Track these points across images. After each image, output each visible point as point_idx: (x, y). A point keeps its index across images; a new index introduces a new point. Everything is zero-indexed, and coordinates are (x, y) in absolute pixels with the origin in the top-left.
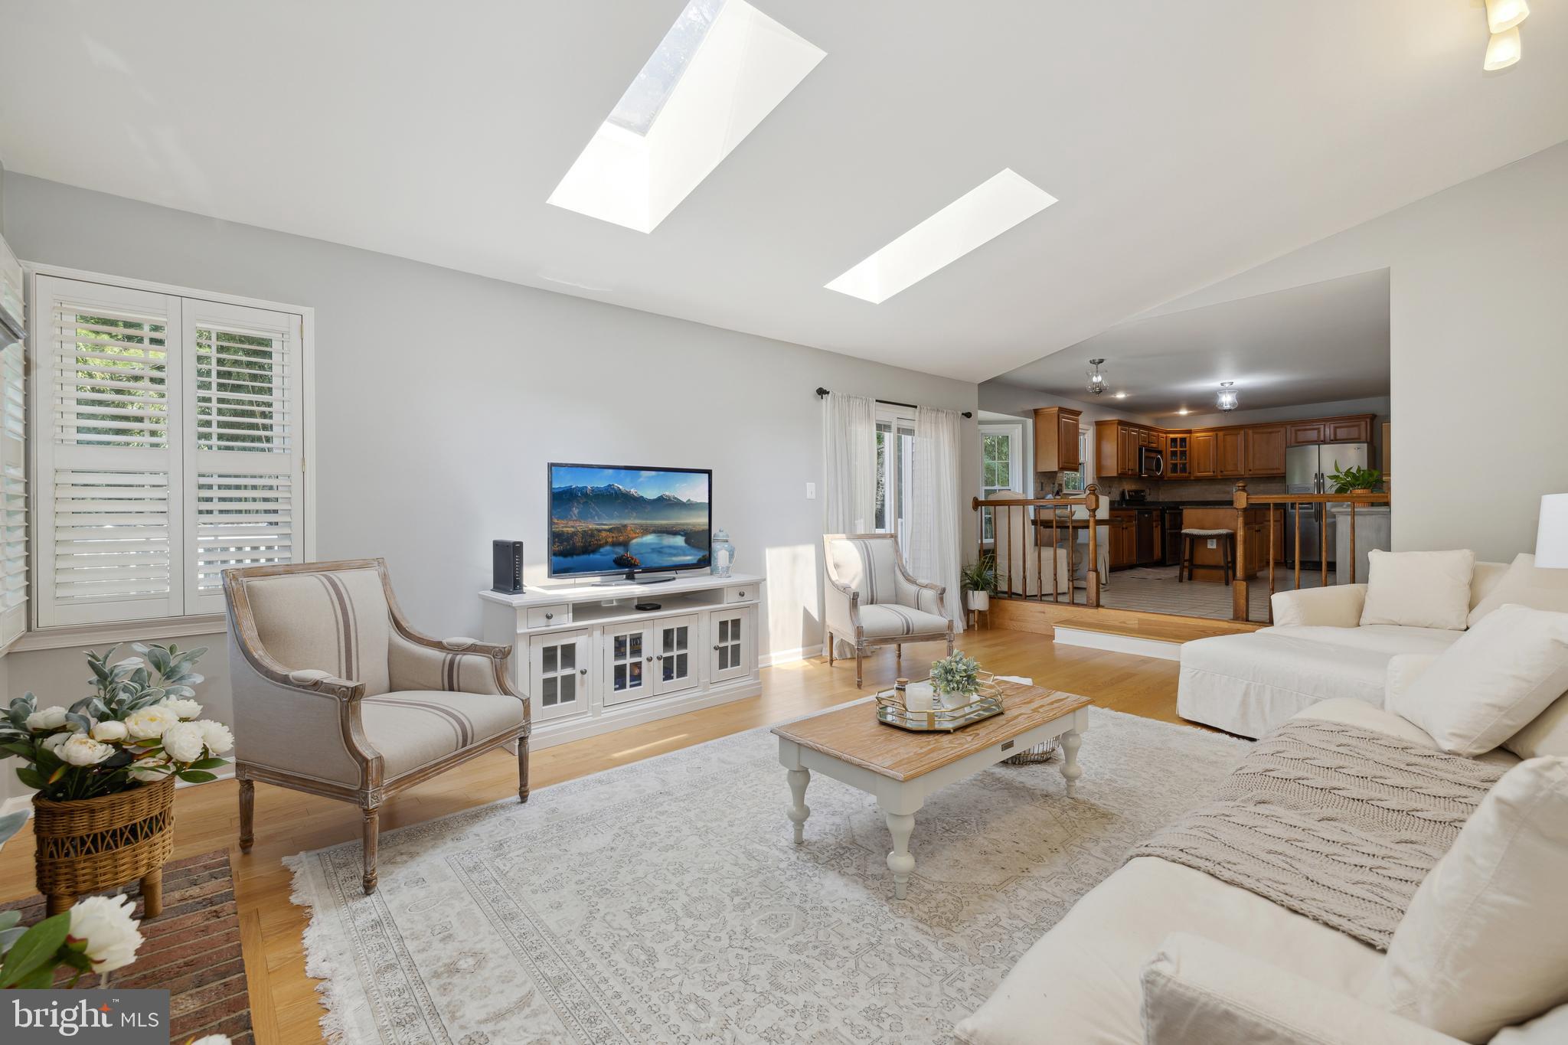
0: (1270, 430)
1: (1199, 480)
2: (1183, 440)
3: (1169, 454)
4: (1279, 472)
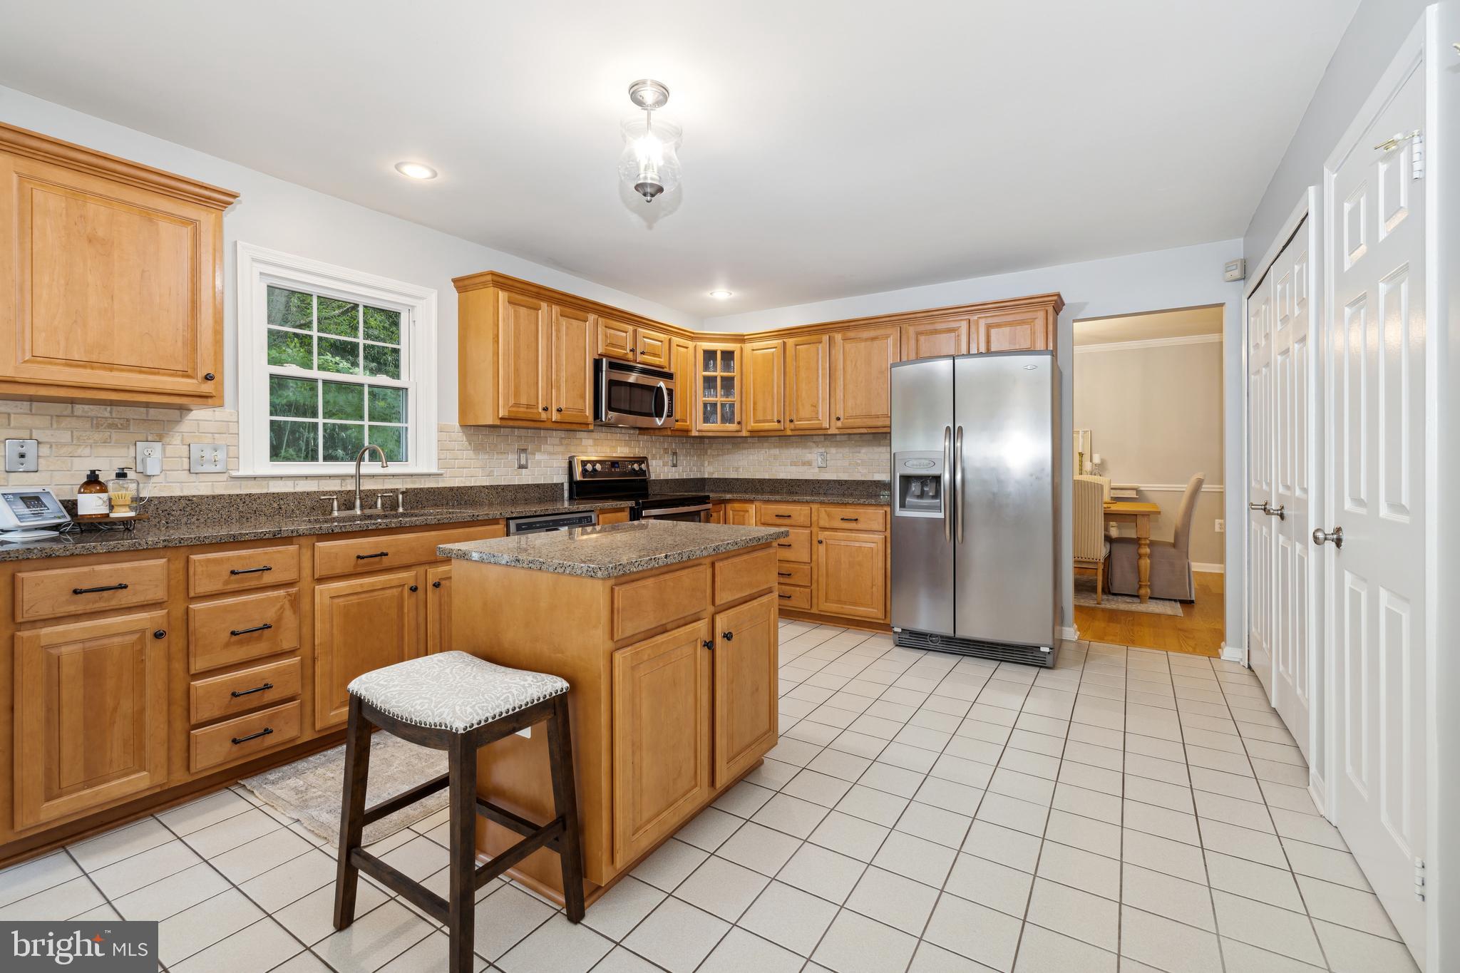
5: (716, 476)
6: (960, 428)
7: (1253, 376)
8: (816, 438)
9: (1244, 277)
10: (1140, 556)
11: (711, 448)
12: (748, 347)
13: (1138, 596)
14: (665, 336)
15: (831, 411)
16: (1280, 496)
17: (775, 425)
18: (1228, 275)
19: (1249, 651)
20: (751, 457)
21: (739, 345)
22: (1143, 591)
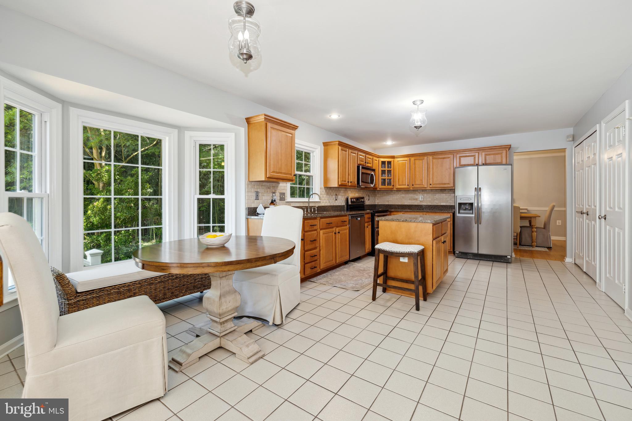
0: (443, 156)
1: (399, 190)
2: (389, 163)
3: (380, 172)
4: (449, 186)
5: (380, 204)
6: (480, 188)
7: (576, 172)
8: (419, 191)
9: (574, 140)
10: (532, 232)
11: (378, 194)
12: (396, 160)
13: (532, 246)
14: (371, 157)
15: (428, 182)
16: (586, 209)
17: (406, 186)
18: (568, 139)
19: (575, 259)
20: (394, 197)
21: (393, 159)
22: (533, 244)
